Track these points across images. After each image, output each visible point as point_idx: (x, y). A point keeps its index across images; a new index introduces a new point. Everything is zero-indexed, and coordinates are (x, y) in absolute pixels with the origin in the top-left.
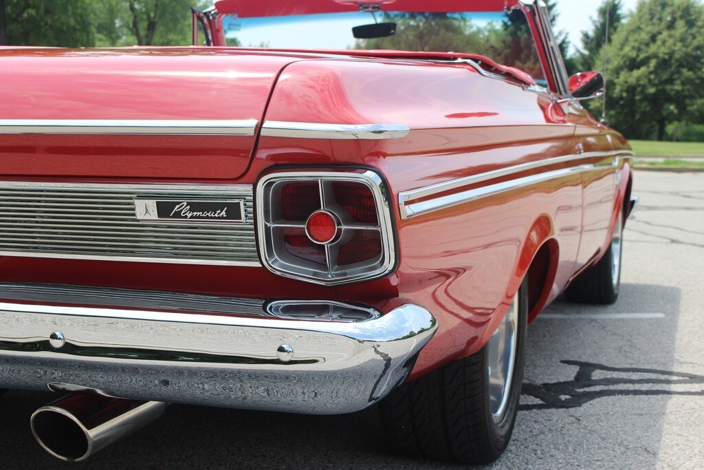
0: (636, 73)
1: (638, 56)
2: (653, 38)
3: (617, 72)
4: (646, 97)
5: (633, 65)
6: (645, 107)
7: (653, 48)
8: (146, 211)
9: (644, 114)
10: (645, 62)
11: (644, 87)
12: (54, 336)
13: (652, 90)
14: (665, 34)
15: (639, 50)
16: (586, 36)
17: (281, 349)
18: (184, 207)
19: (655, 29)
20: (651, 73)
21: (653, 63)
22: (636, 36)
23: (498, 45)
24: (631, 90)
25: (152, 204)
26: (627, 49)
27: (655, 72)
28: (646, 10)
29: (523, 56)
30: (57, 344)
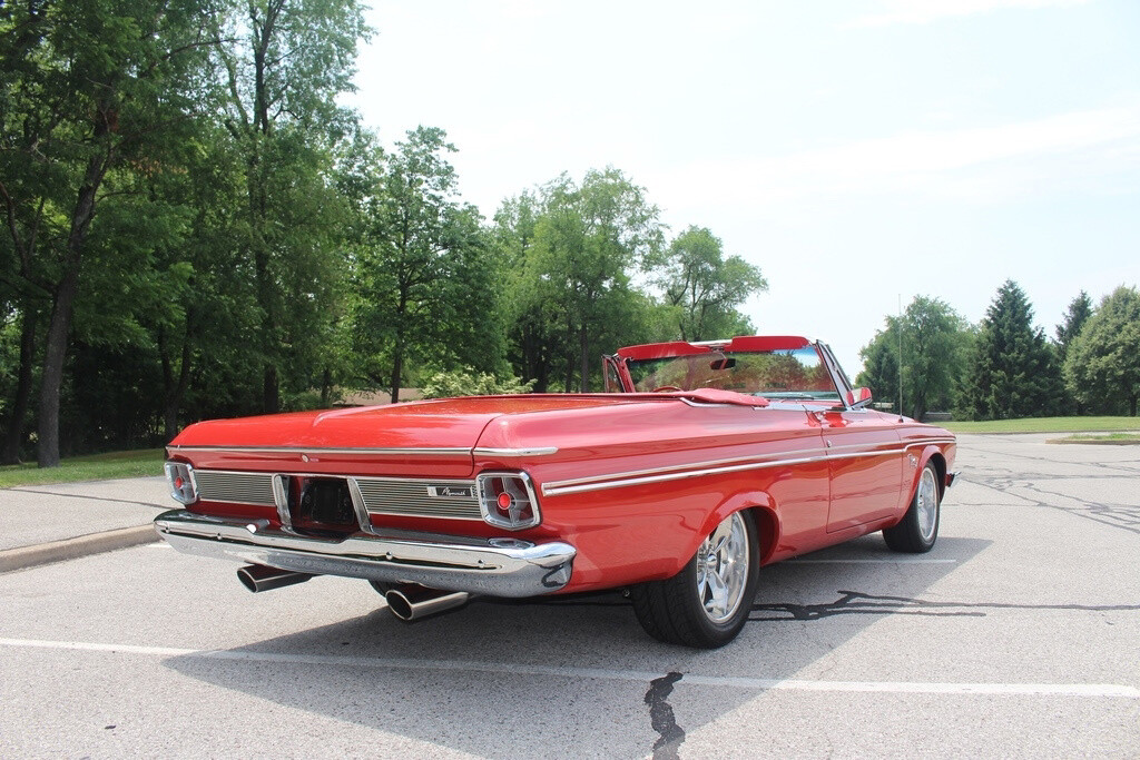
0: (1105, 359)
1: (1105, 344)
2: (1119, 328)
3: (1087, 358)
4: (1116, 379)
5: (1102, 352)
6: (1115, 387)
7: (1119, 337)
8: (432, 492)
9: (1114, 393)
10: (1113, 349)
11: (1113, 370)
12: (388, 554)
13: (1122, 373)
14: (1130, 324)
15: (1107, 339)
16: (1060, 329)
17: (480, 562)
18: (447, 490)
19: (1121, 320)
20: (1119, 358)
21: (1120, 350)
22: (1103, 328)
23: (984, 340)
24: (1101, 373)
25: (434, 488)
26: (1095, 339)
27: (1122, 357)
28: (1110, 305)
29: (1006, 348)
30: (389, 557)
